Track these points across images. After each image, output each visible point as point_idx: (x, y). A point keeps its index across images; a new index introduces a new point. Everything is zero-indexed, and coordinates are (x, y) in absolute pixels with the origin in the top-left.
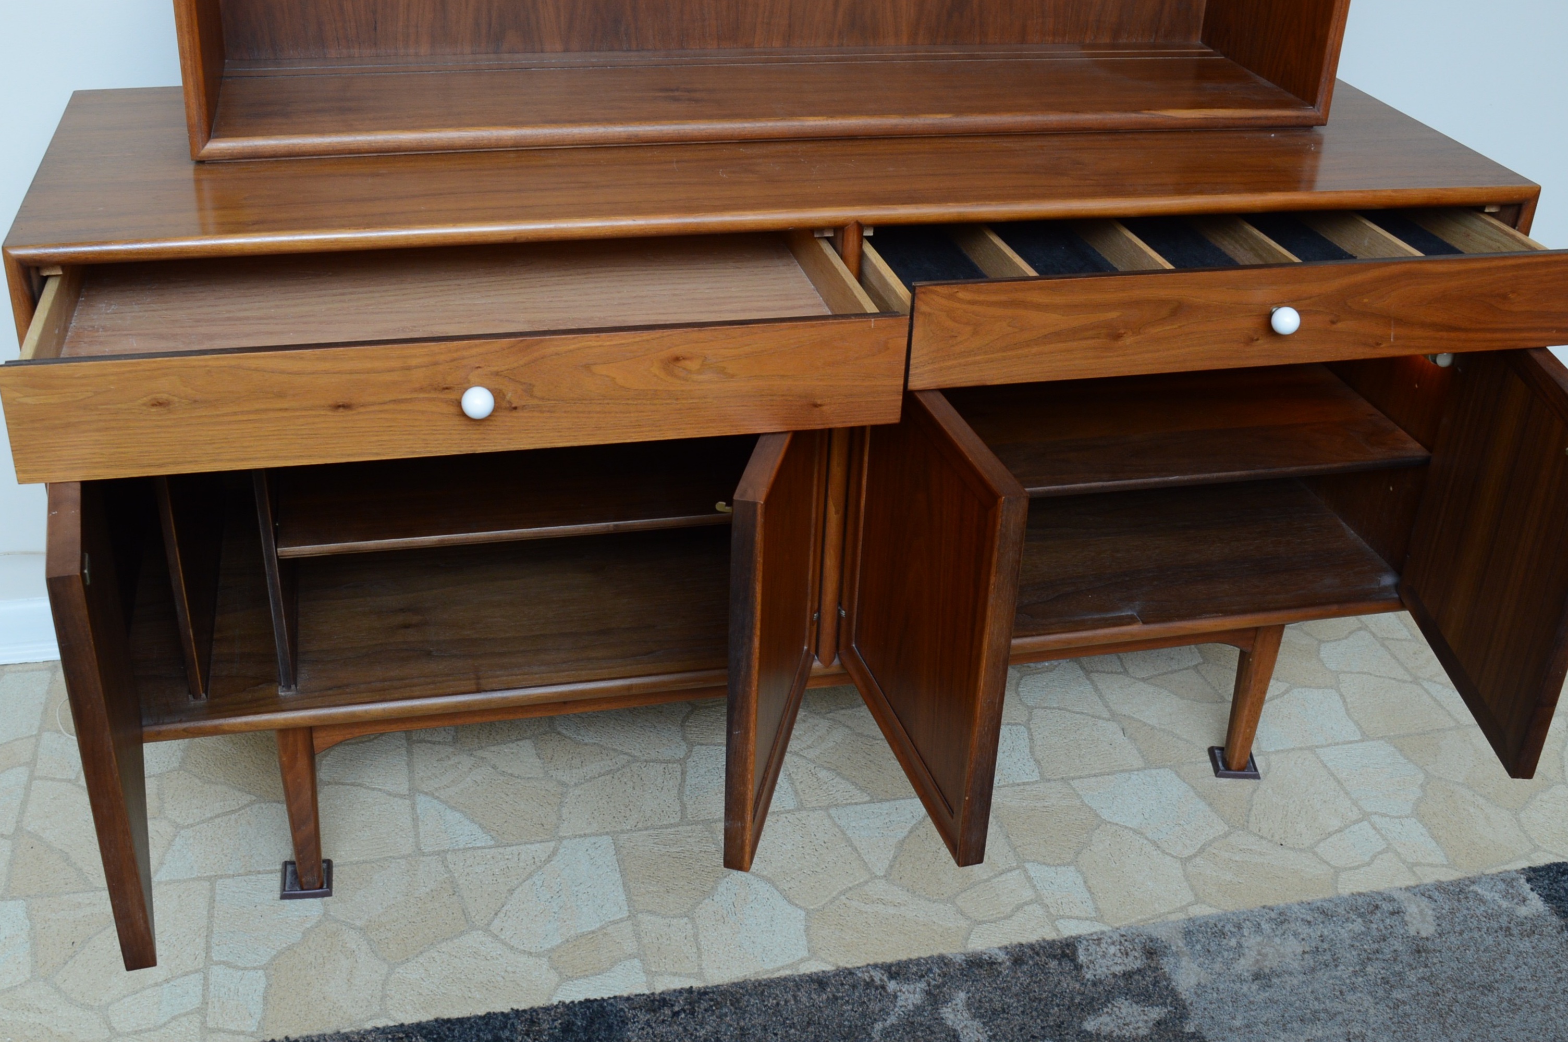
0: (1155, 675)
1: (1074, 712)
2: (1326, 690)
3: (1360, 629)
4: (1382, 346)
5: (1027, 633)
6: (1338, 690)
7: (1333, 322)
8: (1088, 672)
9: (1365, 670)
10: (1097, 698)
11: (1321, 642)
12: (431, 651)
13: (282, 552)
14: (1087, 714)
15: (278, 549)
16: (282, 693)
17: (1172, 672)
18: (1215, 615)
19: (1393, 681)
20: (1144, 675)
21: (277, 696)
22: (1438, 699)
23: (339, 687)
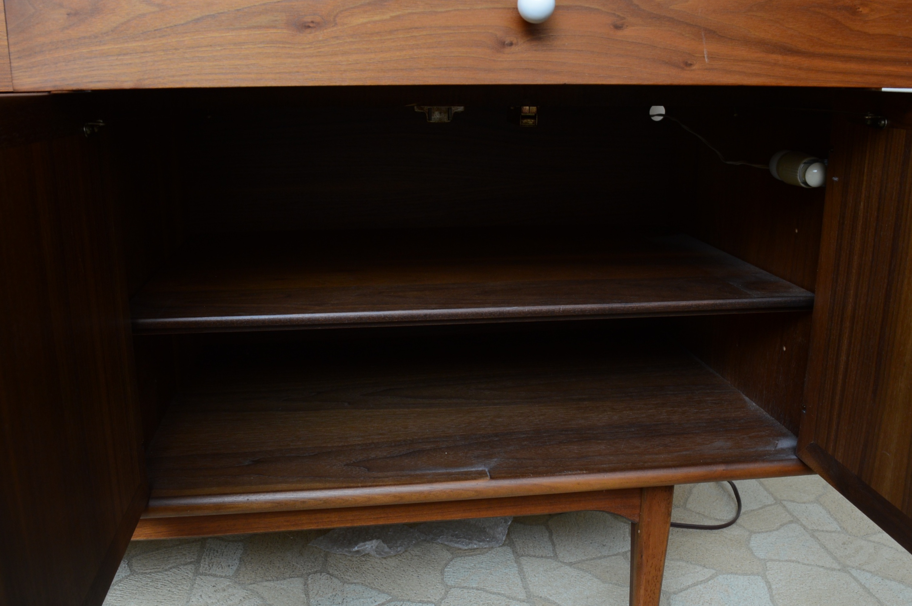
0: (584, 560)
1: (491, 593)
2: (752, 577)
3: (791, 522)
4: (694, 67)
5: (352, 485)
6: (764, 577)
7: (617, 27)
8: (517, 556)
9: (794, 558)
10: (519, 580)
11: (752, 533)
14: (504, 595)
17: (600, 558)
18: (579, 472)
19: (821, 569)
20: (573, 560)
22: (867, 586)
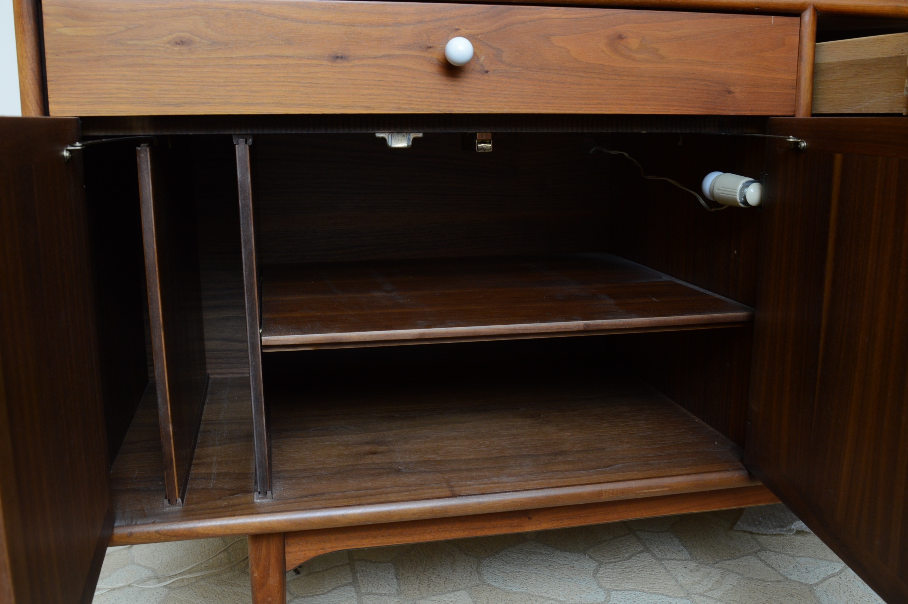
12: (400, 469)
13: (267, 341)
15: (263, 338)
16: (257, 501)
21: (253, 502)
23: (315, 495)
